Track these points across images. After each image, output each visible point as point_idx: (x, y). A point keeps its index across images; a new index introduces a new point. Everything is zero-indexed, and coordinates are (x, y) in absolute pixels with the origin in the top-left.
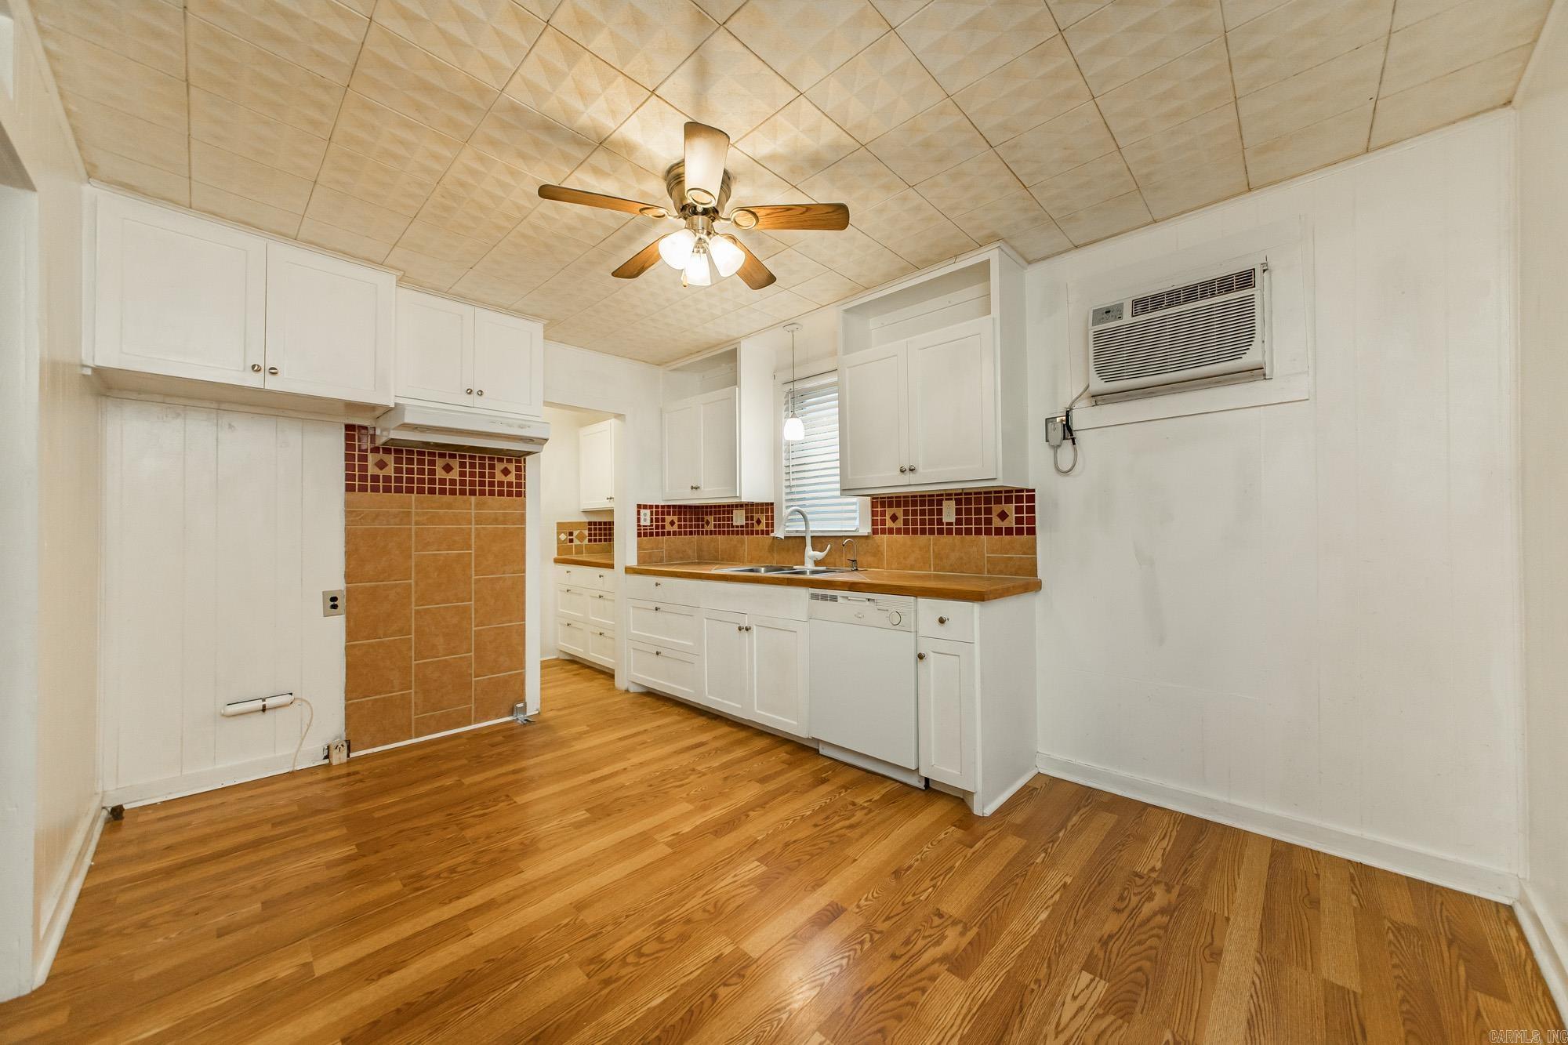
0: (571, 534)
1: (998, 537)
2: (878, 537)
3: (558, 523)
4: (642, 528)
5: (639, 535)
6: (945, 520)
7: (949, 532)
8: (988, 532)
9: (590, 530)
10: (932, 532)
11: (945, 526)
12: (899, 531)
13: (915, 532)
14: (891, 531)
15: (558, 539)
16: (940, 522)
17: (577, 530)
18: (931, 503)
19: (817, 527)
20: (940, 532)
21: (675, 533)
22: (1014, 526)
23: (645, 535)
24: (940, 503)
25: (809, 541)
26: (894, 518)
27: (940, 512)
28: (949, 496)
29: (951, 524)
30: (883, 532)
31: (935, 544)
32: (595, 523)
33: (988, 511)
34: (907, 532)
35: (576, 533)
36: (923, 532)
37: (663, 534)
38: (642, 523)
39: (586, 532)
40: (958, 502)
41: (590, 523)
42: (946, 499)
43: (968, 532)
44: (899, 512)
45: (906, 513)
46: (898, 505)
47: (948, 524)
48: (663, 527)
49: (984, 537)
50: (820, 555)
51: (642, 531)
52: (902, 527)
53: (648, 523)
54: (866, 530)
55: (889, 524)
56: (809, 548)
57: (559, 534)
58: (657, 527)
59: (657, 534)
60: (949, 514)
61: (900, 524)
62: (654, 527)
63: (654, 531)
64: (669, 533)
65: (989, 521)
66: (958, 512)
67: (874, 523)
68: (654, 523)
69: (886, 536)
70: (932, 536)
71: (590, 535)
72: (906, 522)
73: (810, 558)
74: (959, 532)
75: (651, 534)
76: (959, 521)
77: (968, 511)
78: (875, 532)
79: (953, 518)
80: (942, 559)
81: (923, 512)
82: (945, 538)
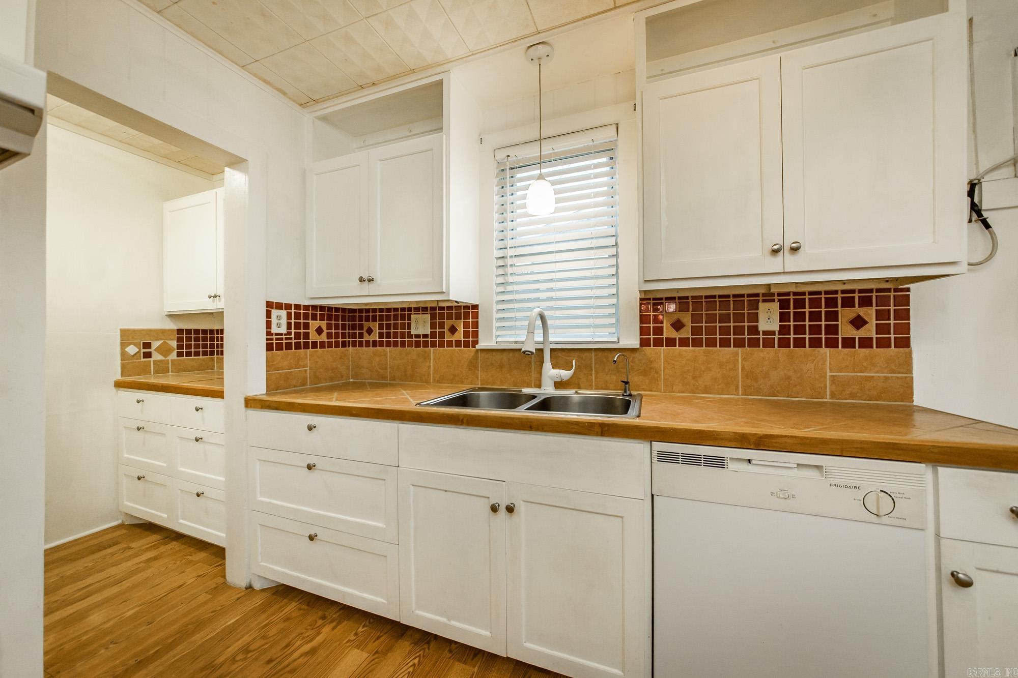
0: (147, 345)
1: (846, 350)
2: (651, 351)
3: (122, 331)
4: (274, 337)
5: (269, 347)
6: (763, 326)
7: (769, 344)
8: (832, 344)
9: (180, 340)
10: (739, 344)
11: (761, 336)
12: (684, 342)
13: (711, 343)
14: (671, 342)
15: (124, 354)
16: (754, 330)
17: (157, 340)
18: (739, 304)
19: (560, 336)
20: (754, 343)
21: (322, 345)
22: (874, 336)
23: (279, 347)
24: (754, 305)
25: (547, 355)
26: (677, 325)
27: (755, 318)
28: (768, 294)
29: (773, 333)
30: (658, 343)
31: (744, 359)
32: (189, 332)
33: (833, 316)
34: (697, 343)
35: (155, 345)
36: (725, 343)
37: (306, 346)
38: (274, 330)
39: (174, 344)
40: (784, 304)
41: (180, 331)
42: (764, 301)
43: (800, 343)
44: (686, 317)
45: (698, 316)
46: (685, 306)
47: (765, 333)
48: (307, 336)
49: (825, 351)
50: (565, 374)
51: (274, 342)
52: (690, 336)
53: (283, 330)
54: (634, 342)
55: (668, 332)
56: (547, 365)
57: (123, 345)
58: (297, 336)
59: (298, 346)
60: (769, 319)
61: (686, 333)
62: (293, 336)
63: (293, 341)
64: (314, 345)
65: (833, 330)
66: (783, 317)
67: (643, 331)
68: (293, 331)
69: (663, 349)
70: (740, 350)
71: (180, 347)
72: (696, 331)
73: (551, 378)
74: (784, 344)
75: (289, 346)
76: (784, 330)
77: (800, 317)
78: (644, 343)
79: (775, 326)
80: (756, 379)
81: (725, 318)
82: (762, 353)
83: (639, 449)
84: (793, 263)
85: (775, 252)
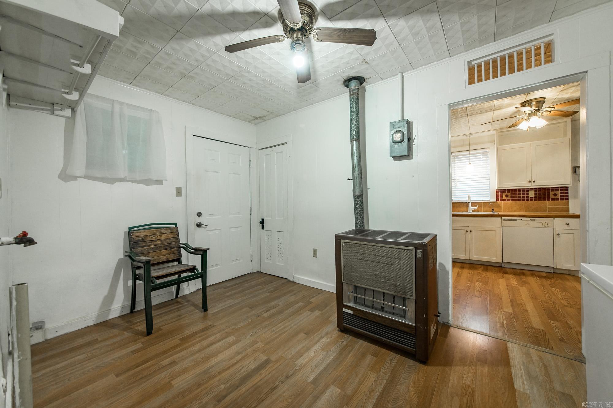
1: (553, 201)
2: (499, 202)
6: (530, 196)
7: (532, 200)
10: (524, 200)
11: (530, 198)
12: (509, 200)
13: (516, 200)
14: (505, 200)
16: (528, 197)
18: (523, 191)
20: (528, 200)
22: (560, 198)
24: (527, 191)
25: (470, 204)
26: (507, 196)
27: (528, 194)
29: (533, 197)
30: (501, 200)
31: (525, 204)
33: (549, 193)
34: (512, 200)
36: (520, 200)
40: (536, 191)
42: (530, 190)
43: (541, 200)
44: (509, 194)
45: (512, 194)
46: (509, 192)
49: (547, 201)
50: (475, 208)
54: (495, 200)
55: (504, 197)
56: (470, 206)
60: (532, 194)
61: (509, 198)
65: (549, 197)
66: (535, 194)
67: (497, 197)
69: (503, 202)
70: (524, 202)
72: (512, 197)
73: (471, 209)
74: (536, 200)
76: (535, 197)
77: (540, 194)
78: (497, 201)
79: (533, 196)
80: (528, 208)
82: (530, 202)
83: (499, 219)
84: (533, 184)
85: (530, 182)
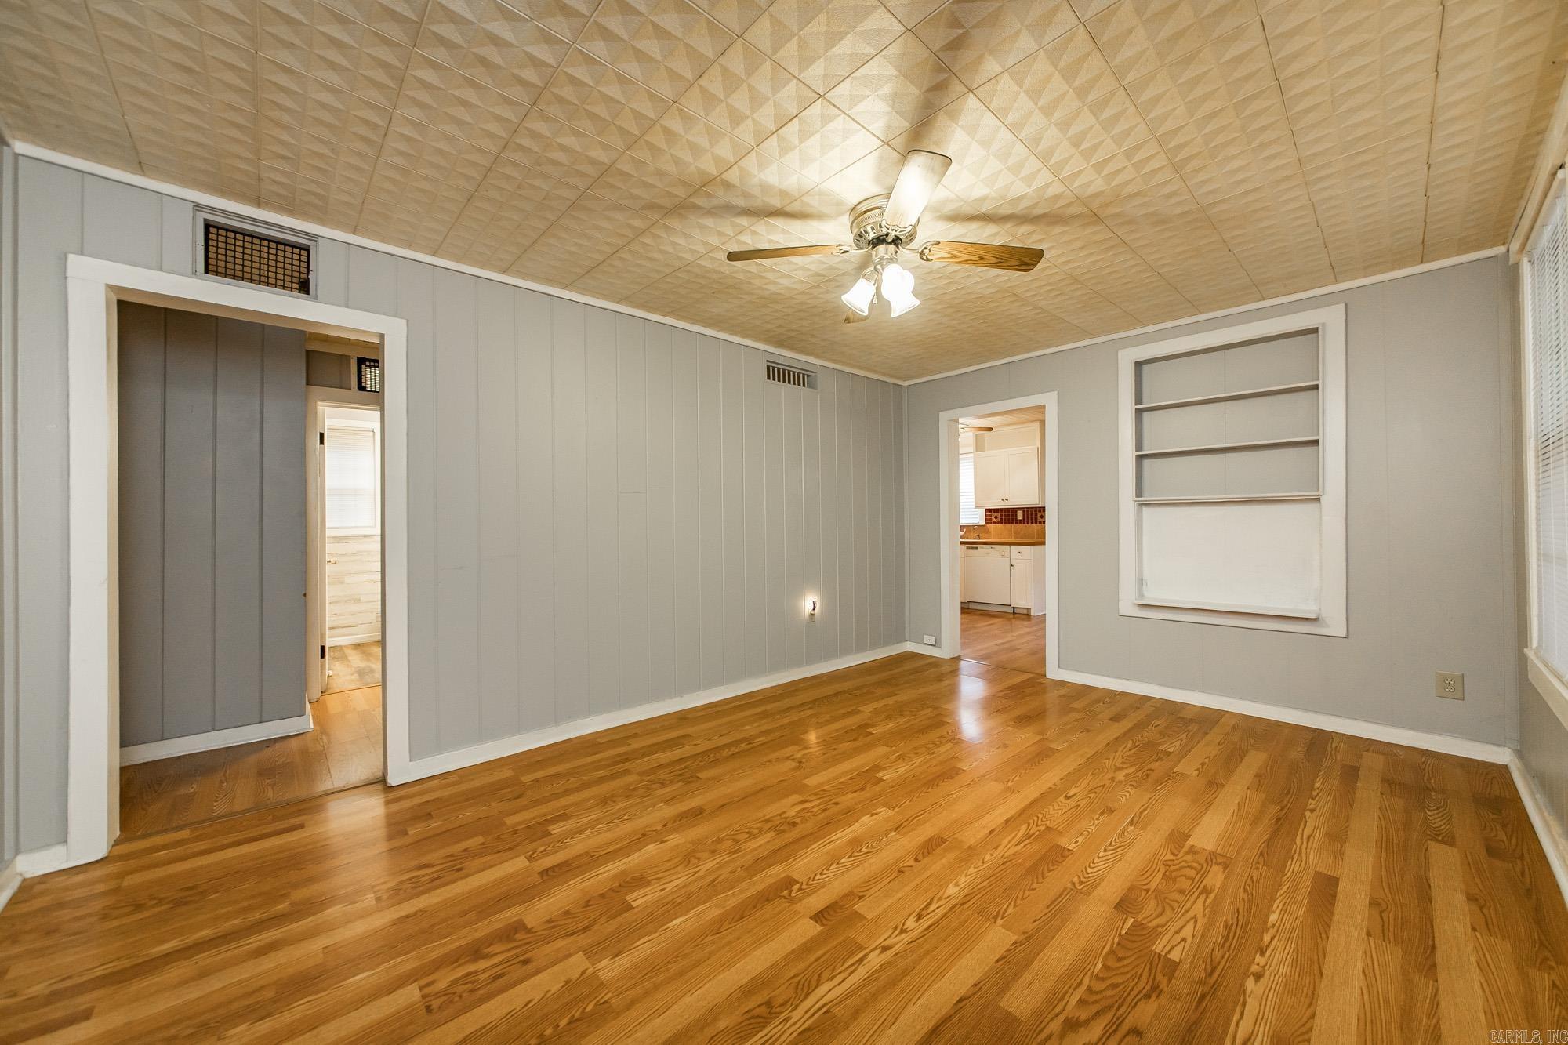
1: (1032, 524)
2: (988, 525)
7: (1020, 523)
8: (1036, 523)
10: (1013, 523)
12: (998, 523)
13: (1005, 523)
14: (994, 523)
16: (1016, 519)
18: (1012, 512)
19: (964, 522)
20: (1016, 523)
24: (1016, 512)
26: (996, 518)
27: (1016, 515)
28: (1020, 509)
29: (1020, 519)
30: (991, 523)
31: (1014, 527)
33: (1036, 515)
34: (1002, 523)
36: (1009, 523)
40: (1024, 511)
43: (1028, 523)
44: (999, 515)
45: (1001, 515)
46: (998, 512)
54: (983, 522)
55: (994, 520)
60: (1020, 515)
61: (999, 520)
65: (1036, 519)
66: (1024, 515)
67: (986, 520)
69: (992, 525)
70: (1012, 525)
72: (1001, 519)
74: (1024, 523)
76: (1024, 519)
77: (1028, 515)
78: (987, 523)
81: (1009, 515)
